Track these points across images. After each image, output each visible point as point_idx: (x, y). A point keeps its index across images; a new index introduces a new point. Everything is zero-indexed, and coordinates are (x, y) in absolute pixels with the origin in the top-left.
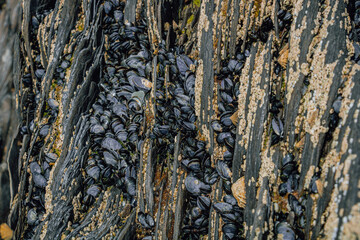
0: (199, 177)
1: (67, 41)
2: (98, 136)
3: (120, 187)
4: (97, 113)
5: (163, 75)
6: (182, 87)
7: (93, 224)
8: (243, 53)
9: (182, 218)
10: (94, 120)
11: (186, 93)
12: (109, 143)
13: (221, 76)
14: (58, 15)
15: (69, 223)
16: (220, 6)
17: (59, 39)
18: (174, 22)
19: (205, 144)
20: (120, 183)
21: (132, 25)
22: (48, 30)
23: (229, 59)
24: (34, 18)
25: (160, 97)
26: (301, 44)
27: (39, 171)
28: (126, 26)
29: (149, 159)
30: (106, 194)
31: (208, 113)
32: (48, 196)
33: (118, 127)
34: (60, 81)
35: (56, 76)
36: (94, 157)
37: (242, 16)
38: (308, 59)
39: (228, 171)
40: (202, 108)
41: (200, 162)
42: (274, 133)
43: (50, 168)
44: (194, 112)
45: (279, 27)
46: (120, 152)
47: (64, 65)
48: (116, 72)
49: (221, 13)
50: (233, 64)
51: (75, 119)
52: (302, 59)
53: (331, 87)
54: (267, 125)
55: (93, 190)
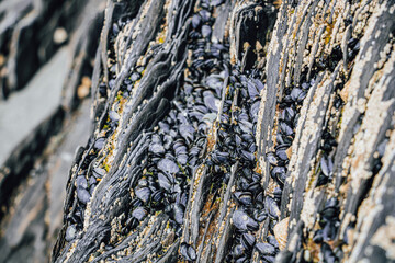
0: (249, 213)
1: (143, 52)
2: (157, 156)
3: (168, 213)
4: (162, 132)
5: (232, 99)
6: (248, 113)
7: (129, 249)
8: (309, 82)
9: (224, 255)
10: (156, 138)
11: (250, 121)
12: (166, 165)
13: (284, 104)
14: (138, 25)
15: (103, 245)
16: (292, 29)
17: (135, 50)
18: (258, 43)
19: (261, 177)
20: (169, 208)
21: (219, 43)
22: (126, 39)
23: (293, 87)
24: (115, 25)
25: (225, 121)
26: (361, 77)
27: (85, 186)
28: (212, 43)
29: (200, 186)
30: (153, 219)
31: (267, 143)
32: (87, 213)
33: (180, 149)
34: (126, 94)
35: (123, 88)
36: (147, 177)
37: (310, 42)
38: (367, 94)
39: (276, 209)
40: (262, 138)
41: (252, 196)
42: (322, 173)
43: (96, 184)
44: (255, 142)
45: (348, 57)
46: (177, 175)
47: (134, 77)
48: (193, 90)
49: (292, 37)
50: (296, 93)
51: (134, 135)
52: (361, 94)
53: (381, 128)
54: (315, 163)
55: (138, 212)
